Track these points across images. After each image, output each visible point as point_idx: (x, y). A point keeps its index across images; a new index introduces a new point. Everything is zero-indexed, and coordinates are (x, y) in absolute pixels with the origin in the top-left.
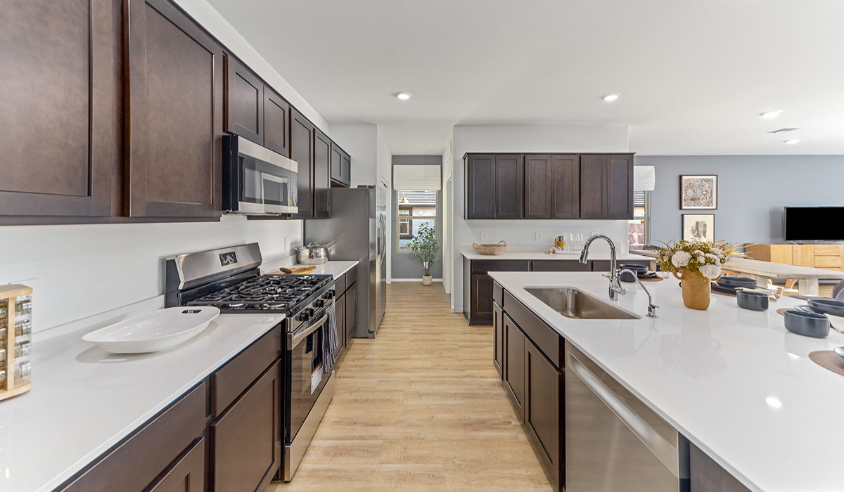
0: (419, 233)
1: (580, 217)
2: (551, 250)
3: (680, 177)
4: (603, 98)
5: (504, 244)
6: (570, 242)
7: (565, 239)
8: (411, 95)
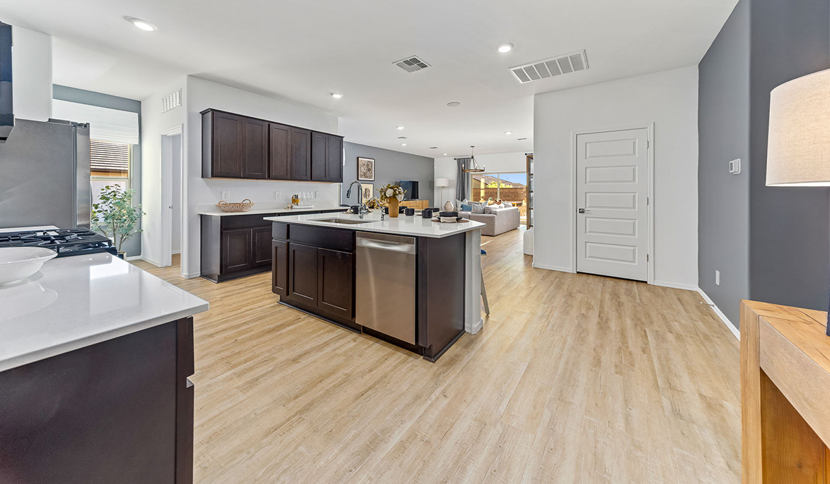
0: (103, 198)
1: (311, 179)
2: (290, 206)
3: (358, 158)
4: (332, 94)
5: (248, 202)
6: (302, 199)
7: (299, 197)
8: (157, 29)
